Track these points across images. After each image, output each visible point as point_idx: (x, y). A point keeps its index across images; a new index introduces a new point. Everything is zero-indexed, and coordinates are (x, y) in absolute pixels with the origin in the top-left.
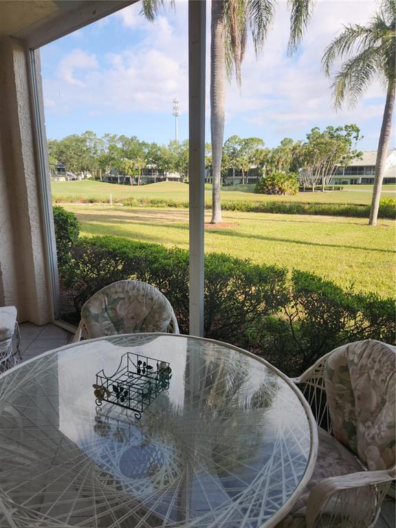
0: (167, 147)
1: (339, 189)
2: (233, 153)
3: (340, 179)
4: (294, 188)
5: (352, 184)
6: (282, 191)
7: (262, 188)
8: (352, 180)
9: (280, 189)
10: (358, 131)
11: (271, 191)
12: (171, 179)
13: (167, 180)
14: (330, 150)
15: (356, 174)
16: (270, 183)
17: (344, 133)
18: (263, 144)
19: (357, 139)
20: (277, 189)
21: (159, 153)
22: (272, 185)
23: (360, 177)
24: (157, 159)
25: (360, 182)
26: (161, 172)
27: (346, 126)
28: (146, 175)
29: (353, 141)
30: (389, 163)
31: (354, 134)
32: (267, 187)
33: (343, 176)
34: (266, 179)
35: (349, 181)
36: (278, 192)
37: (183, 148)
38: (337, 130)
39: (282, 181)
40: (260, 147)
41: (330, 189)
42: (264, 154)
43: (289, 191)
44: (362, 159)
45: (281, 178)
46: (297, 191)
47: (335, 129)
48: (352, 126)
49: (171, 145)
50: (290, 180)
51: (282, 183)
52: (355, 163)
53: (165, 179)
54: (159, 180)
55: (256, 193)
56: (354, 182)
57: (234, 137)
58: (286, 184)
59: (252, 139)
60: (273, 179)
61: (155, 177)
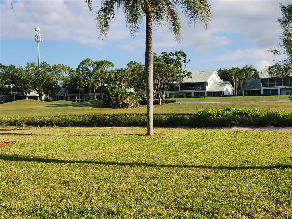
0: (24, 69)
1: (172, 102)
2: (87, 73)
3: (178, 94)
4: (135, 102)
5: (187, 97)
6: (125, 105)
7: (108, 103)
8: (187, 94)
9: (123, 103)
10: (185, 56)
11: (116, 105)
12: (30, 97)
13: (27, 98)
14: (161, 71)
15: (189, 89)
16: (115, 98)
17: (175, 57)
18: (113, 66)
19: (185, 62)
20: (121, 103)
21: (16, 74)
22: (117, 100)
23: (193, 92)
24: (14, 79)
25: (193, 96)
26: (20, 91)
27: (176, 52)
28: (5, 94)
29: (183, 64)
30: (212, 81)
31: (183, 58)
32: (113, 102)
33: (180, 91)
34: (111, 95)
35: (185, 95)
36: (122, 106)
37: (40, 69)
38: (170, 55)
39: (125, 96)
40: (110, 69)
41: (166, 102)
42: (108, 74)
43: (132, 105)
44: (191, 78)
45: (123, 94)
46: (139, 105)
47: (168, 54)
48: (180, 52)
49: (28, 66)
50: (132, 96)
51: (125, 99)
52: (186, 80)
53: (24, 98)
54: (18, 98)
55: (103, 107)
56: (188, 96)
57: (87, 60)
58: (128, 99)
59: (103, 62)
60: (117, 94)
61: (15, 95)
